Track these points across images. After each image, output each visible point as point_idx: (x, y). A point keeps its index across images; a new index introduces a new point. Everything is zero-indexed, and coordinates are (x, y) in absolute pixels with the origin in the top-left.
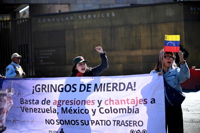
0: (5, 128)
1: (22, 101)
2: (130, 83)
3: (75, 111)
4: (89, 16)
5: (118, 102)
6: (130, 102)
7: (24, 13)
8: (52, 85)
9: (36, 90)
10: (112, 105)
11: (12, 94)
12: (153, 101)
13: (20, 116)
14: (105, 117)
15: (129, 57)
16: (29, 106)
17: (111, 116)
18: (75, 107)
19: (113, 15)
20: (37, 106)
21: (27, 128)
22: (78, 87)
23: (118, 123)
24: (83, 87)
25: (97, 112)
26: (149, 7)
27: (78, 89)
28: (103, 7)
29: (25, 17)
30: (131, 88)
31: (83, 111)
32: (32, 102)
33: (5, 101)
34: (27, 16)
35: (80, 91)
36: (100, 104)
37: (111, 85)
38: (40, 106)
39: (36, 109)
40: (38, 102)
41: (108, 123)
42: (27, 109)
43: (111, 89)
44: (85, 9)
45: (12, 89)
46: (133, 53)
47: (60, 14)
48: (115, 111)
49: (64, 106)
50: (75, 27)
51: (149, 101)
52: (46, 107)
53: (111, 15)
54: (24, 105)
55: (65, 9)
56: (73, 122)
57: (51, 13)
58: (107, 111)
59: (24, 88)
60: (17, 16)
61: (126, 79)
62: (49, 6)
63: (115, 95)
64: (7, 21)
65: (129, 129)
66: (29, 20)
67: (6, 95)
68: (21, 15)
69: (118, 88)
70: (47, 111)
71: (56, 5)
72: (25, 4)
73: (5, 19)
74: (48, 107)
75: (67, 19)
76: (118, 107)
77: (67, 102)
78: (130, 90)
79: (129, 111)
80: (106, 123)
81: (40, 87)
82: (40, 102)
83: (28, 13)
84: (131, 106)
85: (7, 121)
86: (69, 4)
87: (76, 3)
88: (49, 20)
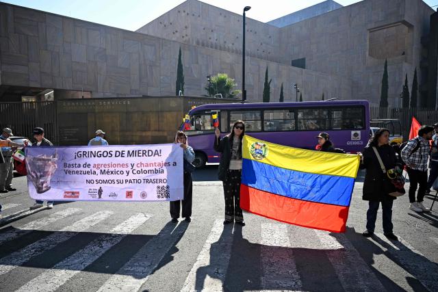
0: (50, 187)
1: (65, 165)
2: (156, 150)
3: (112, 173)
4: (109, 103)
5: (147, 165)
6: (157, 165)
7: (49, 96)
8: (91, 152)
9: (78, 155)
10: (142, 168)
11: (56, 159)
12: (175, 164)
13: (64, 177)
14: (137, 177)
15: (141, 136)
16: (71, 169)
17: (142, 176)
18: (112, 169)
19: (129, 103)
20: (79, 169)
21: (69, 187)
22: (113, 153)
23: (147, 181)
24: (118, 154)
25: (131, 173)
26: (157, 99)
27: (114, 155)
28: (120, 96)
29: (50, 100)
30: (158, 154)
31: (119, 173)
32: (74, 165)
33: (50, 165)
34: (52, 99)
35: (116, 156)
36: (133, 167)
37: (141, 152)
38: (82, 169)
39: (77, 172)
40: (79, 166)
41: (139, 181)
42: (70, 172)
43: (141, 155)
44: (105, 97)
45: (57, 155)
46: (144, 134)
47: (83, 99)
48: (145, 172)
49: (103, 169)
50: (97, 111)
51: (171, 163)
52: (87, 169)
53: (126, 102)
54: (67, 168)
55: (87, 96)
56: (110, 182)
57: (75, 98)
58: (139, 172)
59: (67, 154)
60: (42, 99)
61: (154, 148)
62: (72, 92)
63: (145, 159)
64: (32, 102)
65: (156, 185)
66: (54, 102)
67: (50, 160)
68: (46, 97)
69: (147, 154)
70: (88, 173)
71: (80, 92)
72: (51, 89)
73: (30, 101)
74: (89, 170)
75: (89, 104)
76: (147, 169)
77: (105, 165)
78: (156, 156)
79: (156, 172)
80: (137, 182)
81: (82, 153)
82: (82, 166)
83: (52, 96)
84: (157, 168)
85: (51, 181)
86: (91, 92)
87: (97, 92)
88: (69, 104)
